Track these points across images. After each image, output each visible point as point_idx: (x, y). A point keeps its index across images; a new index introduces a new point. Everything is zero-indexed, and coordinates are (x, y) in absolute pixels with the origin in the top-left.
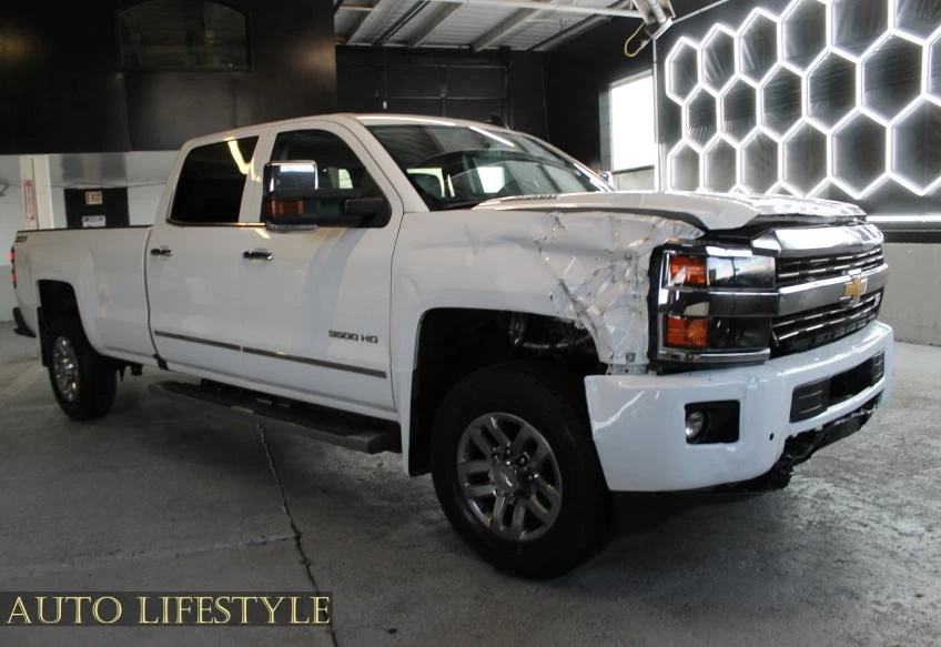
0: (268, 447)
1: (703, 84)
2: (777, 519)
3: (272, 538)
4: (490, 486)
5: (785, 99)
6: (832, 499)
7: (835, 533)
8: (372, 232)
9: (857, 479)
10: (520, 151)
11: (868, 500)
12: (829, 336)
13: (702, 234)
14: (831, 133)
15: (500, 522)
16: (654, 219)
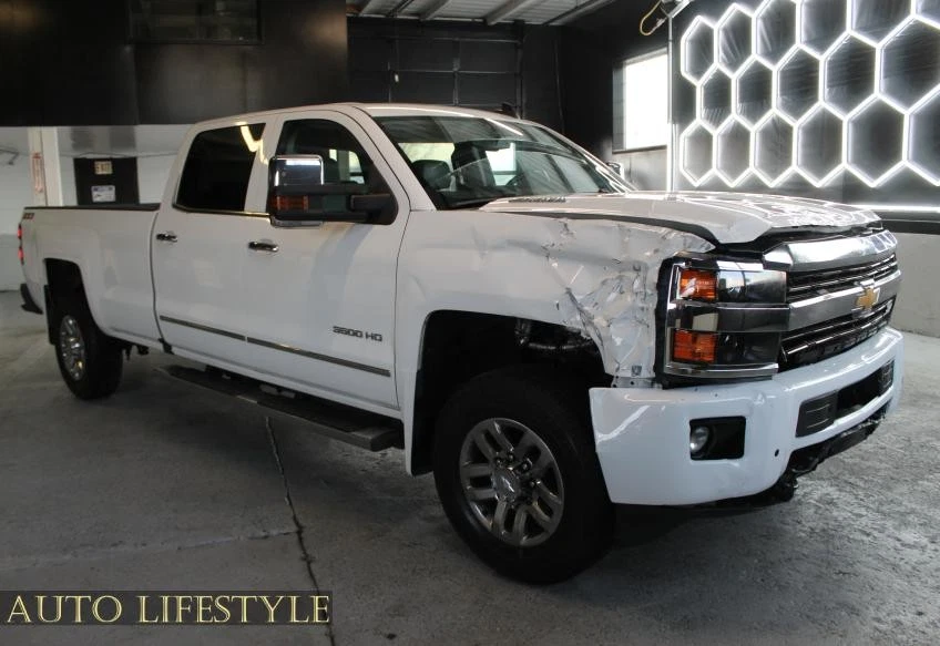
0: (273, 432)
1: (718, 64)
2: (779, 525)
3: (274, 532)
4: (491, 490)
5: (802, 82)
6: (835, 504)
7: (837, 543)
8: (377, 228)
9: (861, 484)
10: (529, 140)
11: (871, 506)
12: (840, 347)
13: (713, 247)
14: (847, 119)
15: (502, 527)
16: (664, 230)
